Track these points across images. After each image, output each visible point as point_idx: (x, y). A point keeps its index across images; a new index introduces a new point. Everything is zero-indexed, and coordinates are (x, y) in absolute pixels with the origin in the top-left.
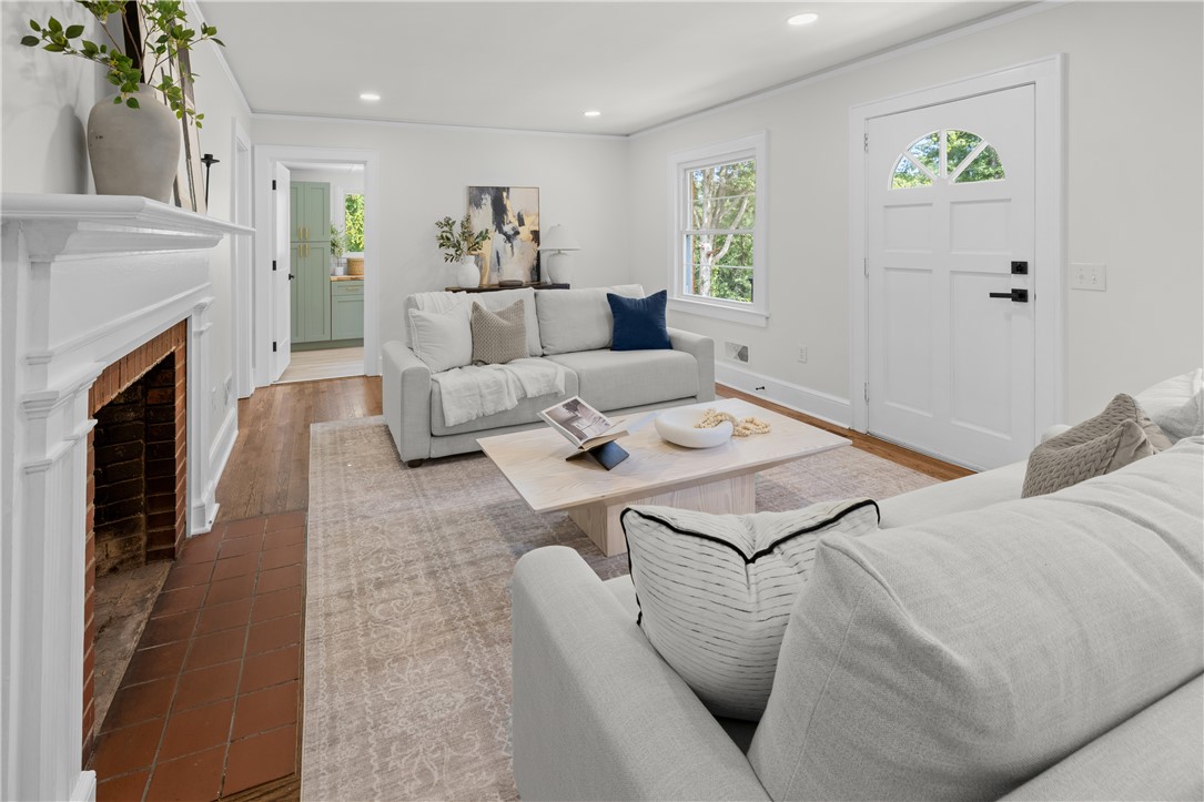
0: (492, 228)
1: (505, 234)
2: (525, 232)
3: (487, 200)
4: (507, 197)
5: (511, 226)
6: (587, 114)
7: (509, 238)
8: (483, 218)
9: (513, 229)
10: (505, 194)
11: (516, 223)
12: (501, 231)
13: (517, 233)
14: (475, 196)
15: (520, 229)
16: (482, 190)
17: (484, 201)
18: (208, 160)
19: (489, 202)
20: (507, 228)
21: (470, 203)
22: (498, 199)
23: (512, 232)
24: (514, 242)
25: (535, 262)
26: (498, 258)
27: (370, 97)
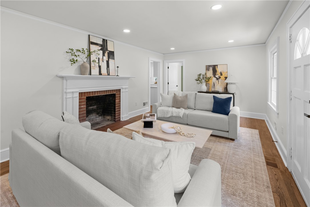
0: (212, 76)
1: (216, 78)
2: (223, 77)
3: (211, 69)
4: (217, 68)
5: (218, 75)
6: (229, 42)
7: (217, 79)
8: (210, 74)
9: (219, 76)
10: (216, 67)
11: (220, 75)
12: (215, 77)
13: (220, 78)
14: (208, 68)
15: (221, 76)
16: (210, 66)
17: (210, 69)
18: (118, 67)
19: (212, 69)
20: (217, 76)
21: (206, 70)
22: (214, 68)
23: (218, 77)
24: (219, 80)
25: (226, 86)
26: (214, 84)
27: (173, 49)
